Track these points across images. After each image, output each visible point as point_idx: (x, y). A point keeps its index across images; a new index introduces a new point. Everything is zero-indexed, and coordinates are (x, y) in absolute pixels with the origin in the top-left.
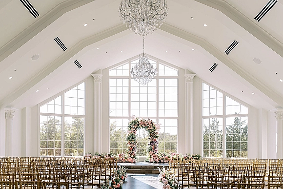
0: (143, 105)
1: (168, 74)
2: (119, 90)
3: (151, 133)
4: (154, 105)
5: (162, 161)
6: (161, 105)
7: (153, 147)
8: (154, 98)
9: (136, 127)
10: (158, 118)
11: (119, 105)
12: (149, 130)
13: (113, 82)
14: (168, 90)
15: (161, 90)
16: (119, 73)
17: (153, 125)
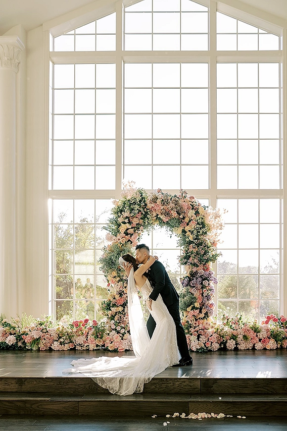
0: (167, 152)
1: (248, 44)
2: (85, 101)
3: (190, 242)
4: (201, 152)
5: (231, 344)
6: (225, 153)
7: (197, 294)
8: (201, 127)
9: (135, 221)
10: (214, 193)
11: (85, 152)
12: (184, 231)
13: (62, 74)
14: (248, 101)
15: (225, 101)
16: (85, 44)
17: (197, 213)
